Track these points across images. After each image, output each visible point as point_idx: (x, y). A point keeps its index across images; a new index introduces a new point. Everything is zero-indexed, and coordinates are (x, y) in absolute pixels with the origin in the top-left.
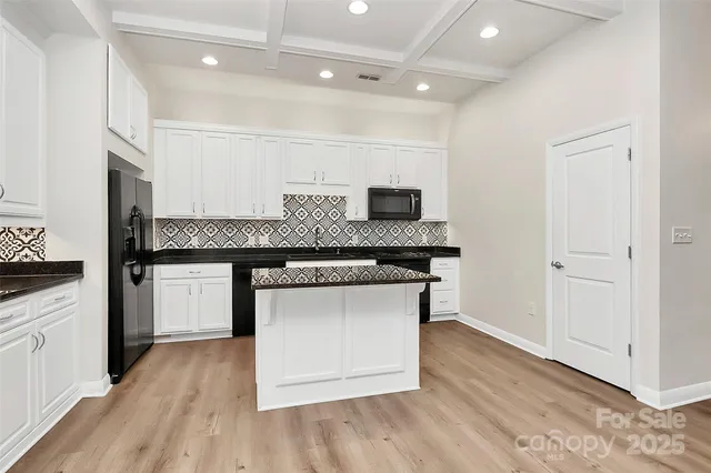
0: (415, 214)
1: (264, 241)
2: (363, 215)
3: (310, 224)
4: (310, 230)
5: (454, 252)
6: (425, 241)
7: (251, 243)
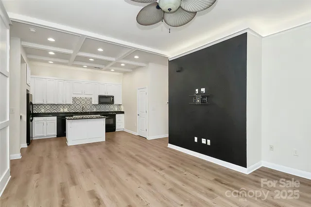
0: (112, 102)
1: (66, 110)
2: (97, 103)
3: (80, 105)
4: (81, 107)
5: (123, 113)
6: (116, 110)
7: (62, 111)
